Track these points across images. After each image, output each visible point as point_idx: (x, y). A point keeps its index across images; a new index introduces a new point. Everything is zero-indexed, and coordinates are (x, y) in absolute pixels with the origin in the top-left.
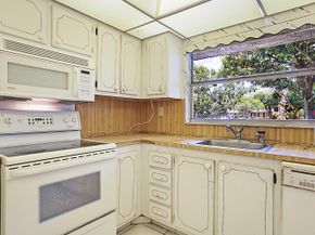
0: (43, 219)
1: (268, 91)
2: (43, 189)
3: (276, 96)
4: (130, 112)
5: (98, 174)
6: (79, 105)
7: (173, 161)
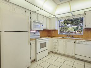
0: (40, 48)
1: (75, 27)
2: (40, 44)
3: (77, 28)
4: (47, 32)
5: (46, 42)
6: (39, 31)
7: (58, 41)
